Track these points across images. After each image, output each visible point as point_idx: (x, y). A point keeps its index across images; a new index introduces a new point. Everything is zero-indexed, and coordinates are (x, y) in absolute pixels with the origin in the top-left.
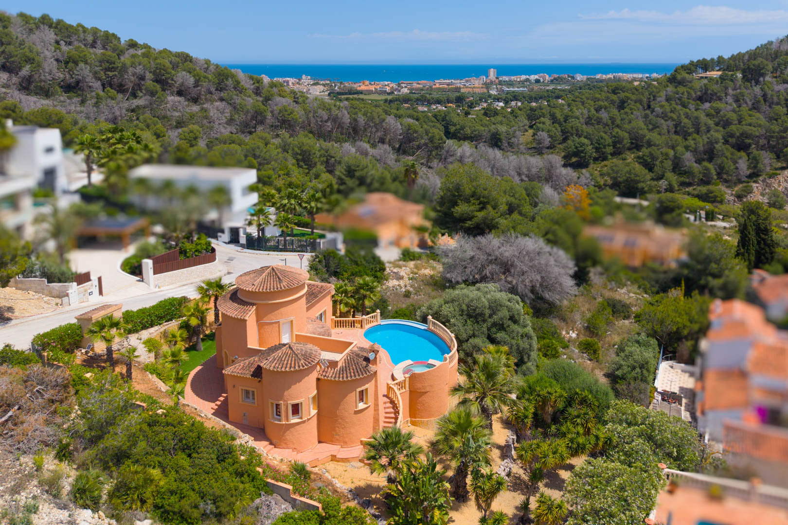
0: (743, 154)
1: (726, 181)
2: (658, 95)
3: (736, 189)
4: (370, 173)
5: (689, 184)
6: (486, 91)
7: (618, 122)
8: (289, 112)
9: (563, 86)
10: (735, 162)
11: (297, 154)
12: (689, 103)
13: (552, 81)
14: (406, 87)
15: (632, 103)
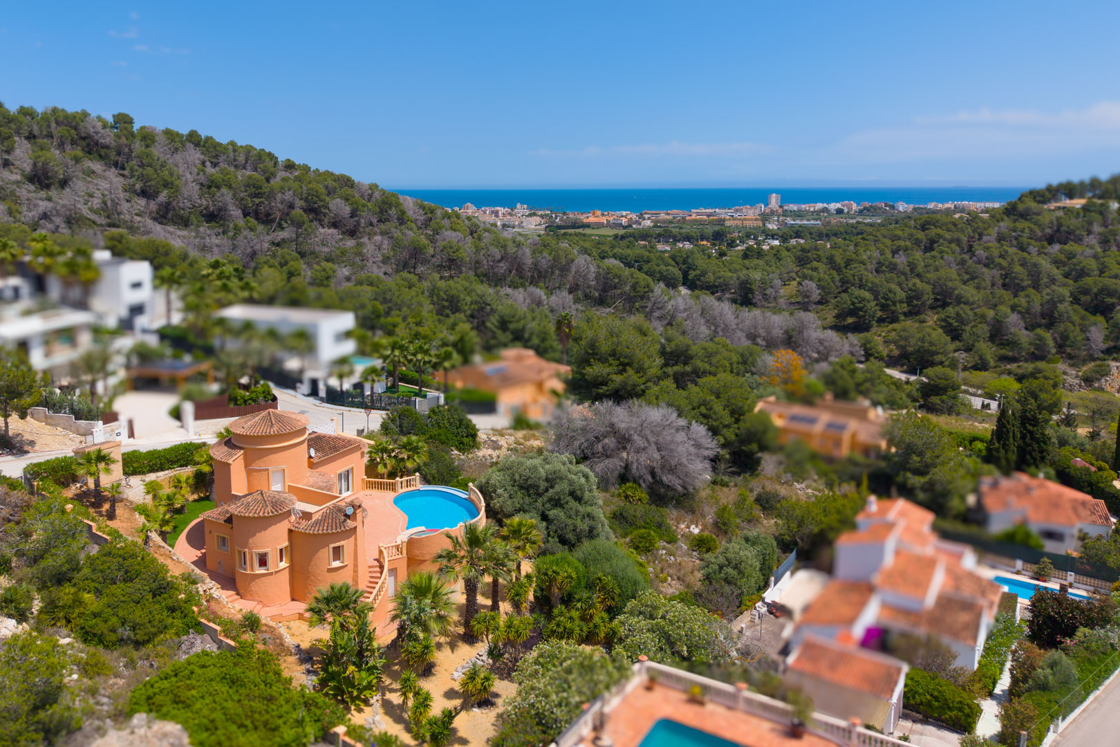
0: (1099, 318)
1: (1070, 357)
2: (985, 232)
3: (1084, 368)
4: (529, 326)
5: (1013, 360)
6: (760, 224)
7: (920, 269)
8: (454, 249)
9: (874, 218)
10: (1084, 329)
11: (443, 299)
12: (1029, 244)
13: (861, 211)
14: (649, 218)
15: (946, 244)
